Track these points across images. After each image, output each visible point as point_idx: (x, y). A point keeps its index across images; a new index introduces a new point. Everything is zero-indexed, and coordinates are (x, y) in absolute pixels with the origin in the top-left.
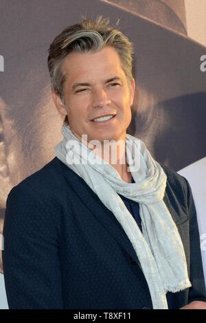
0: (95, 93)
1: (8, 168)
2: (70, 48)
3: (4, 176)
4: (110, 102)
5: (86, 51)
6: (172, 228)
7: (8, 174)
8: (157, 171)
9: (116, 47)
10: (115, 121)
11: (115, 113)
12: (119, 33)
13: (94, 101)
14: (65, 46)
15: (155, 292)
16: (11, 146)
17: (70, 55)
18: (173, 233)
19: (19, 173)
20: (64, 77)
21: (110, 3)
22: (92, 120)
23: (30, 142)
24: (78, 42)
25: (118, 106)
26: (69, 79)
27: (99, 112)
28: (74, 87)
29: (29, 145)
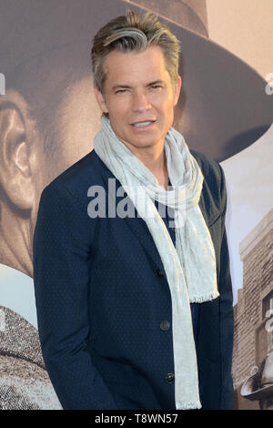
0: (135, 97)
1: (30, 168)
2: (112, 46)
3: (25, 176)
4: (150, 107)
5: (128, 50)
6: (205, 236)
7: (30, 174)
8: (195, 173)
9: (162, 46)
10: (154, 127)
11: (155, 119)
12: (166, 31)
13: (133, 105)
14: (107, 43)
15: (178, 307)
16: (34, 146)
17: (113, 53)
18: (206, 242)
19: (41, 174)
20: (105, 75)
21: (132, 3)
22: (133, 125)
23: (52, 143)
24: (120, 40)
25: (159, 111)
26: (110, 78)
27: (139, 118)
28: (114, 88)
29: (51, 146)
